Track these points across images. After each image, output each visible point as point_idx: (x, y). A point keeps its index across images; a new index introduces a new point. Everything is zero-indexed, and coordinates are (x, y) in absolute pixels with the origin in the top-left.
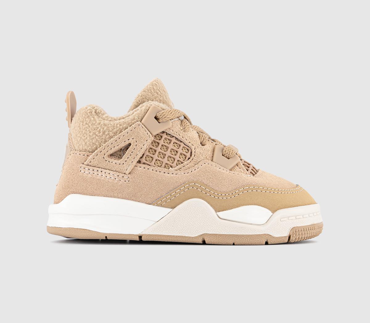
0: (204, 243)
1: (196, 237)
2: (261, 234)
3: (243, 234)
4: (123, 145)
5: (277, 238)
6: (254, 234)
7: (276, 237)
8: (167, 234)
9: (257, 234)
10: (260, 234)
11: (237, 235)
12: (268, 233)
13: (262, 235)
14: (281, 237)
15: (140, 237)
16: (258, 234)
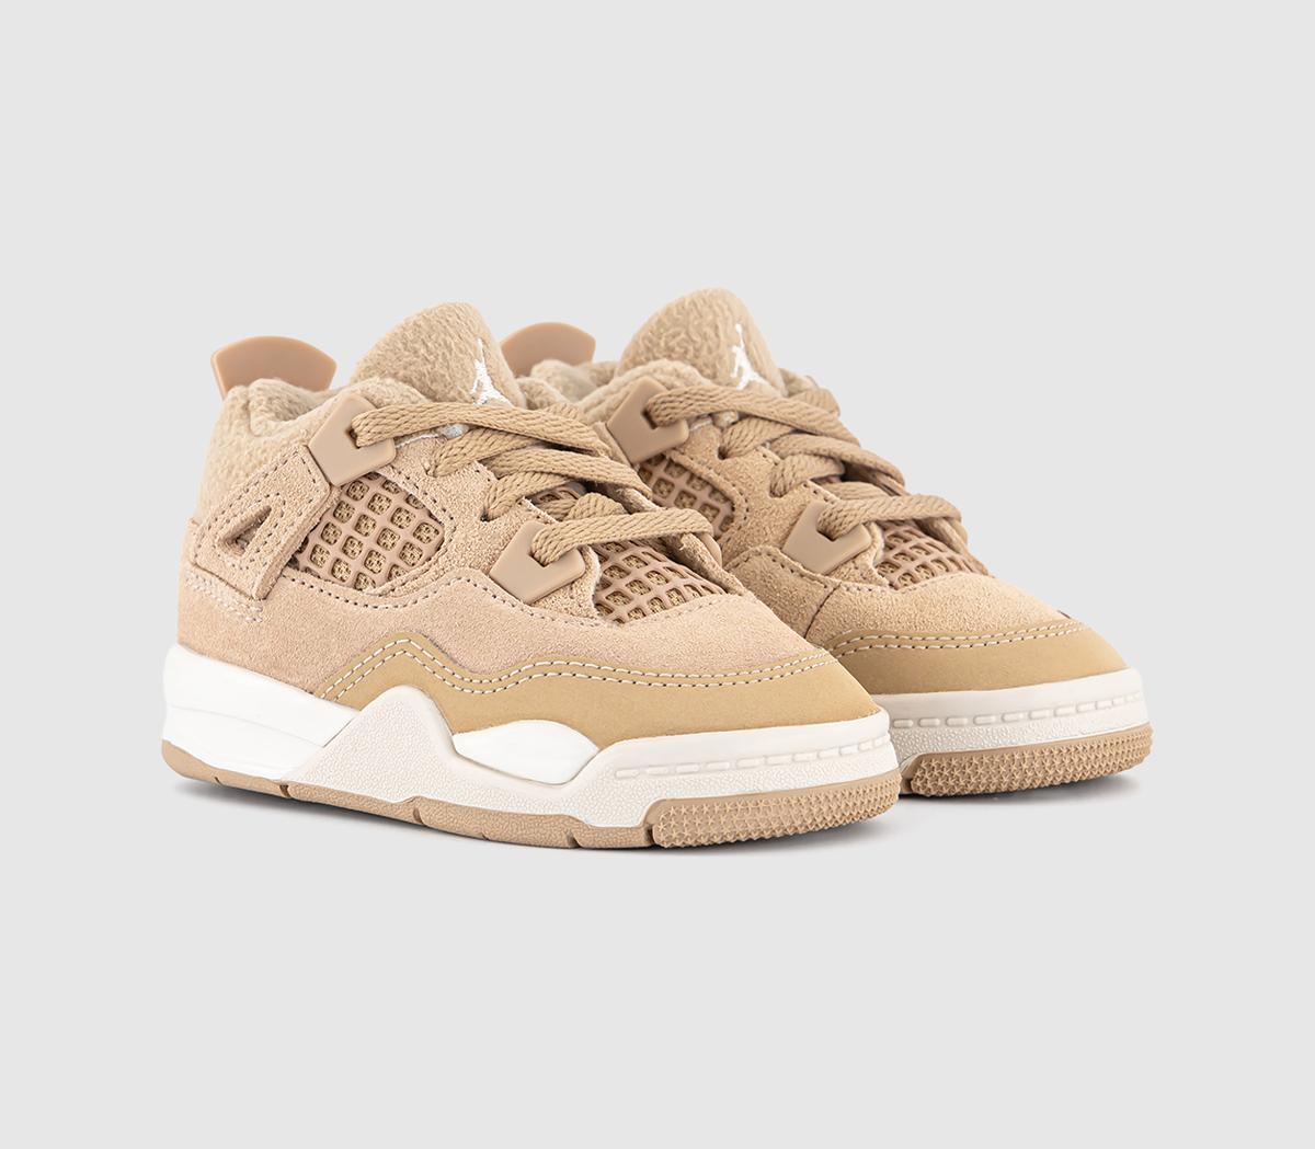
0: (419, 825)
1: (398, 806)
2: (550, 813)
3: (500, 809)
4: (252, 511)
5: (601, 830)
6: (528, 812)
7: (598, 829)
8: (337, 788)
9: (538, 813)
10: (546, 813)
11: (485, 811)
12: (571, 814)
13: (551, 816)
14: (615, 828)
15: (284, 787)
16: (542, 813)
